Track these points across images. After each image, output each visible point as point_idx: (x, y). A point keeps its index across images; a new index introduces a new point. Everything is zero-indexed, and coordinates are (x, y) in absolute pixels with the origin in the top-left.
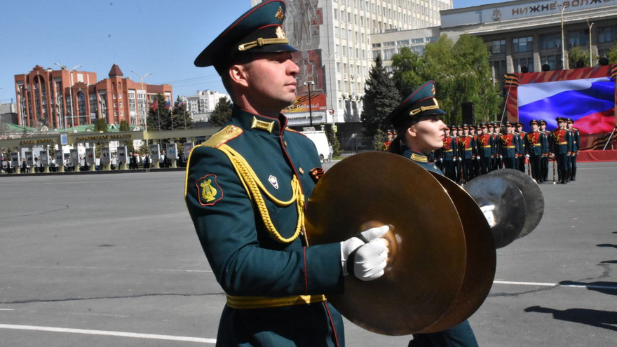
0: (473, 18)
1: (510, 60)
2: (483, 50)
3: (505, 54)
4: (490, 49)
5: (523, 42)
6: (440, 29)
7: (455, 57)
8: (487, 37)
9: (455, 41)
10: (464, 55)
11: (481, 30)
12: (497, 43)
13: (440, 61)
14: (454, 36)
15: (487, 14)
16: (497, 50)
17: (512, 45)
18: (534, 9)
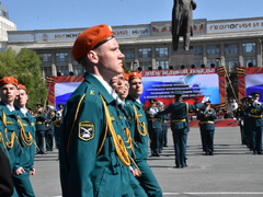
0: (30, 38)
1: (54, 67)
2: (37, 59)
3: (51, 63)
4: (41, 59)
5: (62, 56)
6: (8, 43)
7: (17, 63)
8: (39, 51)
9: (18, 52)
10: (24, 62)
11: (35, 46)
12: (46, 55)
13: (8, 65)
14: (17, 49)
15: (39, 36)
16: (46, 59)
17: (55, 57)
18: (68, 36)
